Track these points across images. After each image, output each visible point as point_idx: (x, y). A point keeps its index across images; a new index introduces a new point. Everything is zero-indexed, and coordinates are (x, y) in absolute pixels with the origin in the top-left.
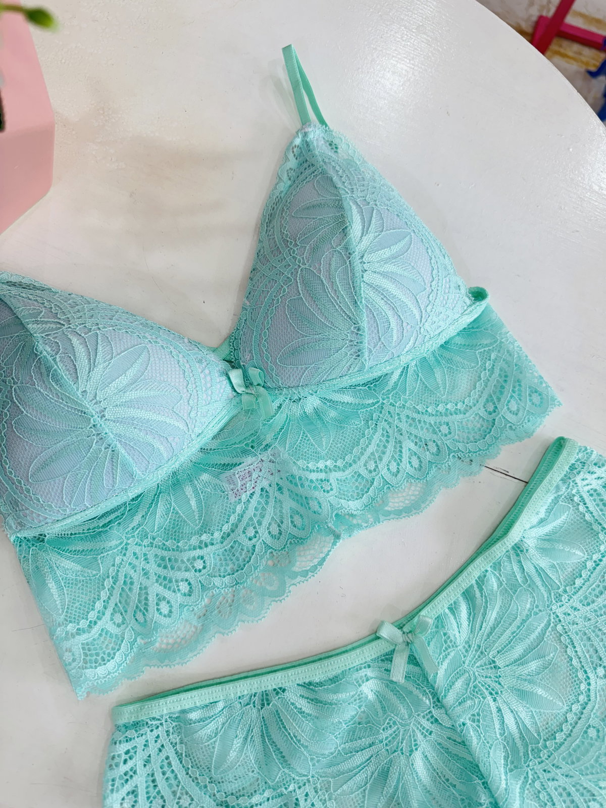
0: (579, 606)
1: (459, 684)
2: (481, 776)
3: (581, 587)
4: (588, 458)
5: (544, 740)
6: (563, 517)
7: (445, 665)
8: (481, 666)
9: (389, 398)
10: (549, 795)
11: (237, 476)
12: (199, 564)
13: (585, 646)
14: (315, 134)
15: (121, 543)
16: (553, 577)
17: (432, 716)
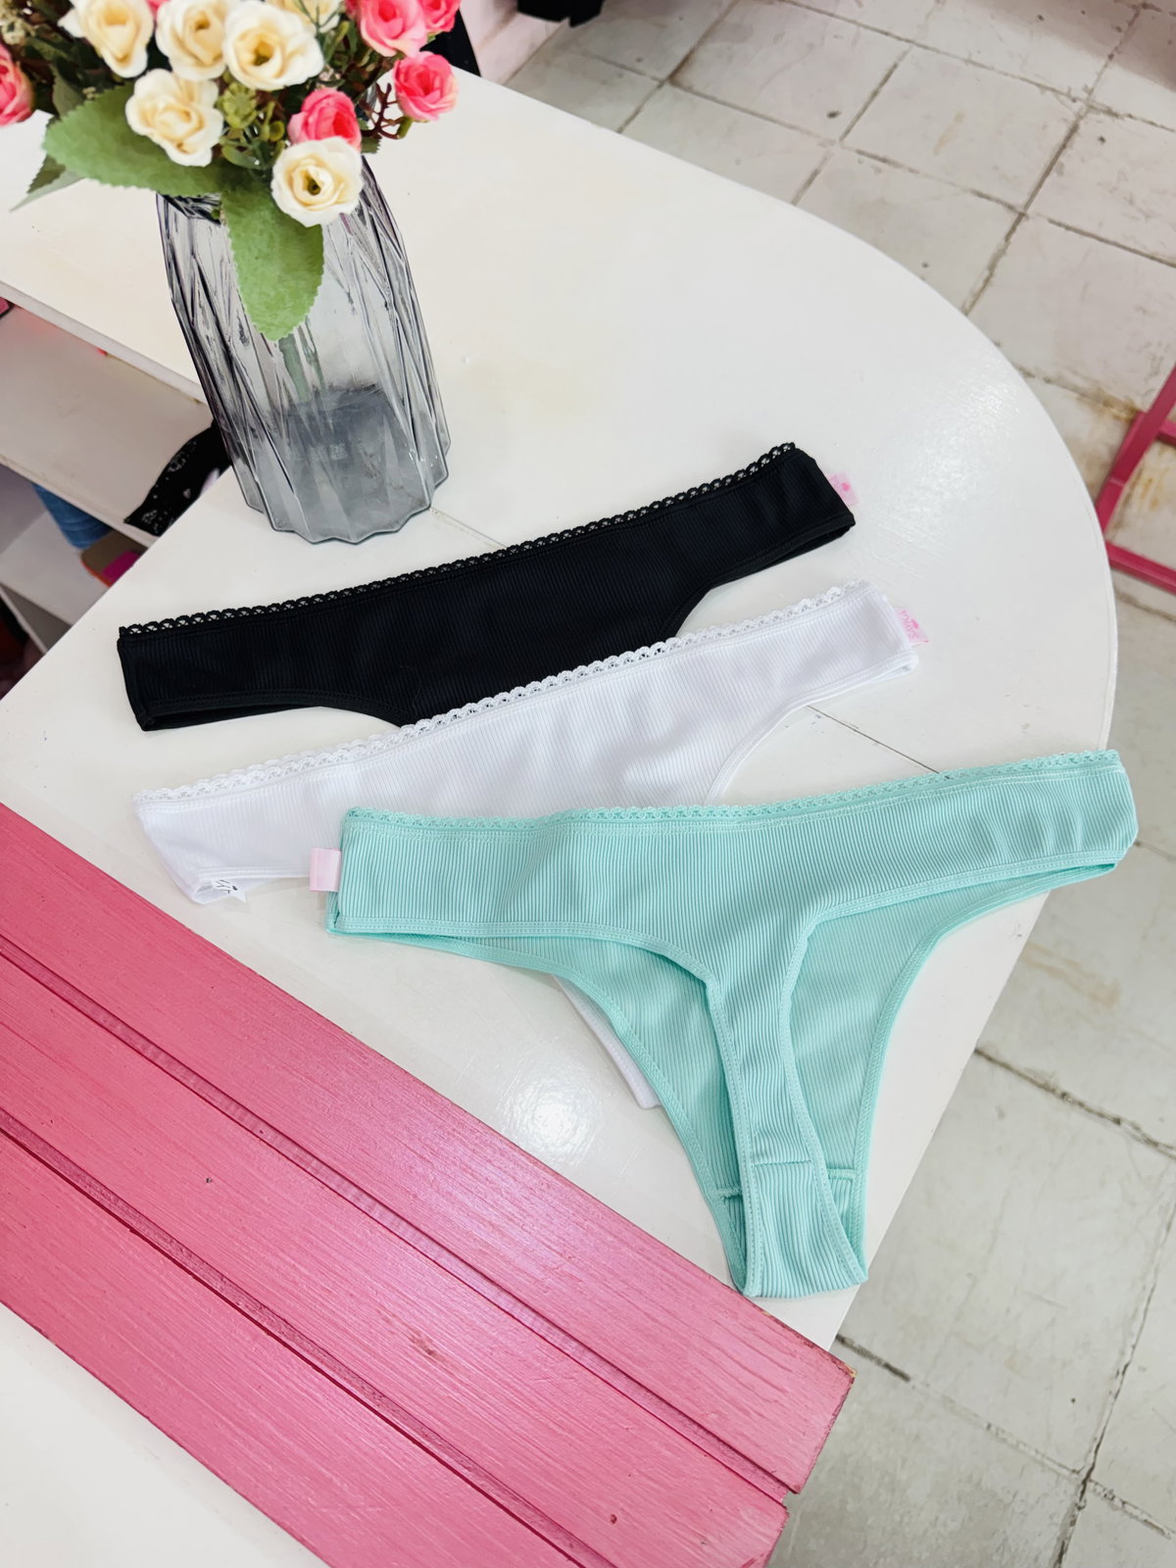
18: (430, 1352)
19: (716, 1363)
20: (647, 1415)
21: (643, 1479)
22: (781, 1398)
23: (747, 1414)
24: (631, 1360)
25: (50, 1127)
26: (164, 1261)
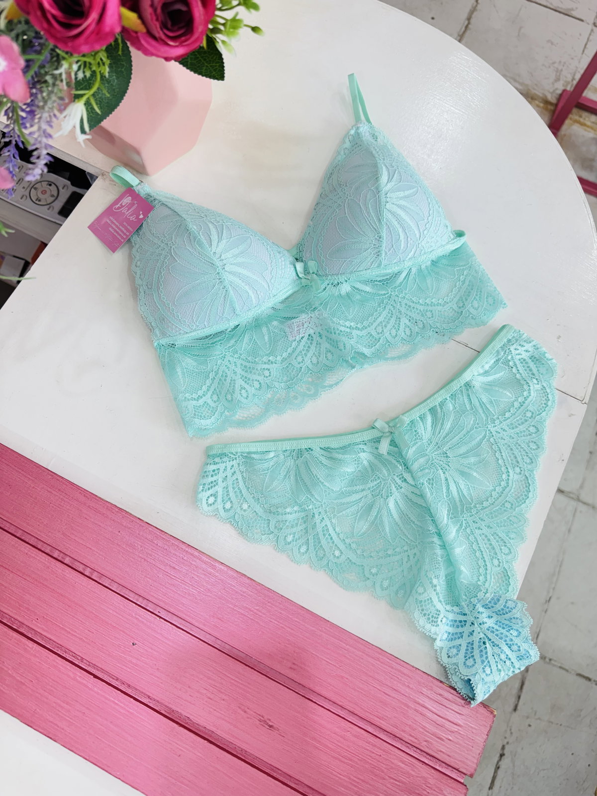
0: (507, 428)
1: (422, 460)
2: (431, 516)
3: (509, 418)
4: (520, 337)
5: (475, 504)
6: (501, 374)
7: (414, 449)
8: (438, 454)
9: (395, 291)
10: (475, 538)
11: (295, 324)
12: (267, 373)
13: (508, 454)
14: (364, 129)
15: (222, 354)
16: (491, 410)
17: (403, 477)
18: (271, 726)
19: (423, 715)
20: (390, 746)
21: (392, 780)
22: (459, 730)
23: (443, 740)
24: (380, 719)
25: (36, 621)
26: (115, 692)
